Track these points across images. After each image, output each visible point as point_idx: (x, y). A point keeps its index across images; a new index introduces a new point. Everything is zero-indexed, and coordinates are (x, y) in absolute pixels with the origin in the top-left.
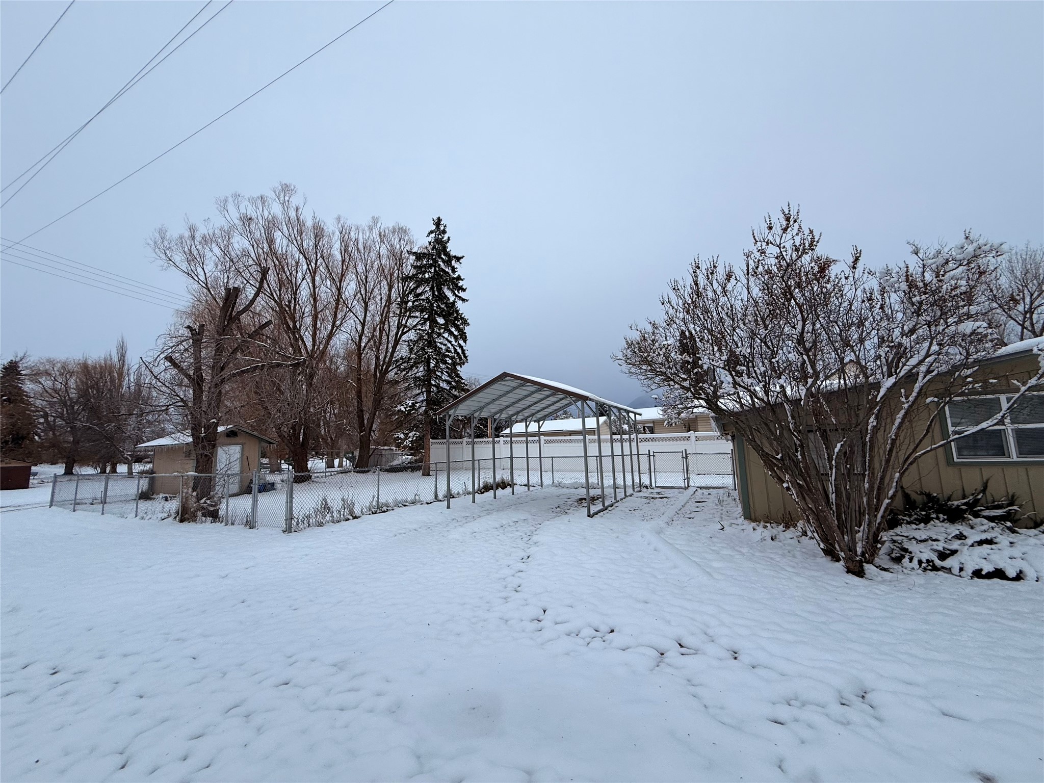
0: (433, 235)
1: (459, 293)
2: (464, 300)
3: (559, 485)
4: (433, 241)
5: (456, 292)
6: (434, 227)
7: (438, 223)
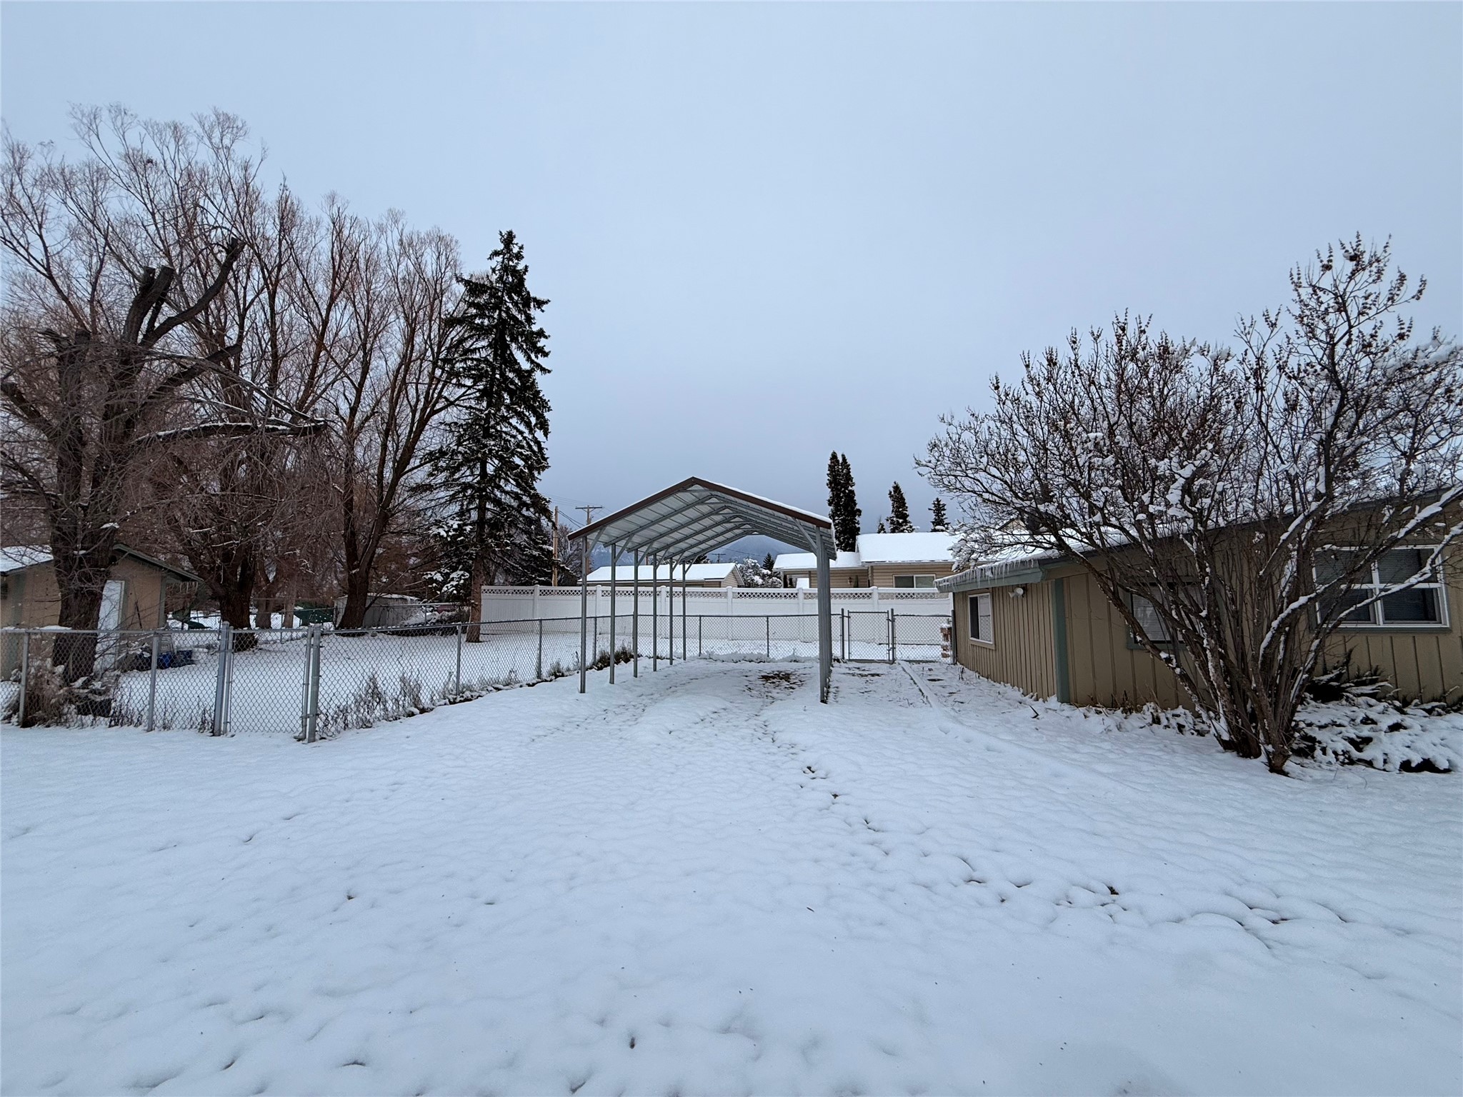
0: (500, 258)
1: (537, 357)
2: (544, 370)
3: (710, 657)
4: (499, 267)
5: (533, 356)
6: (501, 247)
7: (509, 239)
